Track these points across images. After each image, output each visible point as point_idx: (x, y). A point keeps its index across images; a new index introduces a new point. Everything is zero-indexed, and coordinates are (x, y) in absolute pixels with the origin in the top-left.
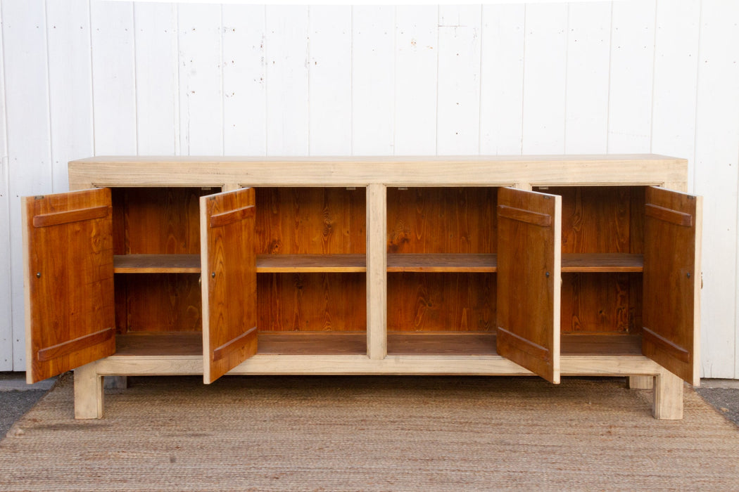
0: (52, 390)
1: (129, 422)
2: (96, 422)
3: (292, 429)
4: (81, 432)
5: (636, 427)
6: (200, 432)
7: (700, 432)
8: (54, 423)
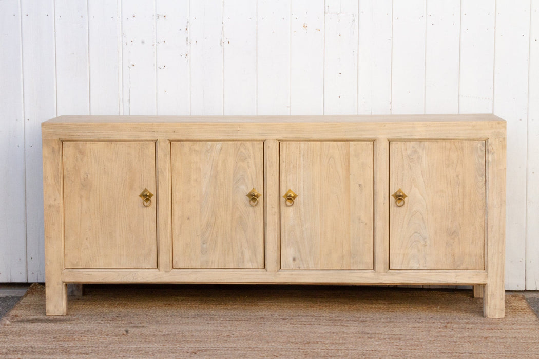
0: (26, 296)
1: (87, 318)
2: (62, 318)
3: (208, 323)
4: (52, 324)
5: (468, 323)
6: (140, 325)
7: (514, 326)
8: (31, 318)
